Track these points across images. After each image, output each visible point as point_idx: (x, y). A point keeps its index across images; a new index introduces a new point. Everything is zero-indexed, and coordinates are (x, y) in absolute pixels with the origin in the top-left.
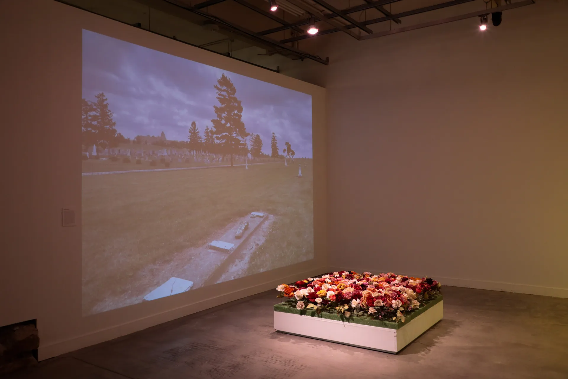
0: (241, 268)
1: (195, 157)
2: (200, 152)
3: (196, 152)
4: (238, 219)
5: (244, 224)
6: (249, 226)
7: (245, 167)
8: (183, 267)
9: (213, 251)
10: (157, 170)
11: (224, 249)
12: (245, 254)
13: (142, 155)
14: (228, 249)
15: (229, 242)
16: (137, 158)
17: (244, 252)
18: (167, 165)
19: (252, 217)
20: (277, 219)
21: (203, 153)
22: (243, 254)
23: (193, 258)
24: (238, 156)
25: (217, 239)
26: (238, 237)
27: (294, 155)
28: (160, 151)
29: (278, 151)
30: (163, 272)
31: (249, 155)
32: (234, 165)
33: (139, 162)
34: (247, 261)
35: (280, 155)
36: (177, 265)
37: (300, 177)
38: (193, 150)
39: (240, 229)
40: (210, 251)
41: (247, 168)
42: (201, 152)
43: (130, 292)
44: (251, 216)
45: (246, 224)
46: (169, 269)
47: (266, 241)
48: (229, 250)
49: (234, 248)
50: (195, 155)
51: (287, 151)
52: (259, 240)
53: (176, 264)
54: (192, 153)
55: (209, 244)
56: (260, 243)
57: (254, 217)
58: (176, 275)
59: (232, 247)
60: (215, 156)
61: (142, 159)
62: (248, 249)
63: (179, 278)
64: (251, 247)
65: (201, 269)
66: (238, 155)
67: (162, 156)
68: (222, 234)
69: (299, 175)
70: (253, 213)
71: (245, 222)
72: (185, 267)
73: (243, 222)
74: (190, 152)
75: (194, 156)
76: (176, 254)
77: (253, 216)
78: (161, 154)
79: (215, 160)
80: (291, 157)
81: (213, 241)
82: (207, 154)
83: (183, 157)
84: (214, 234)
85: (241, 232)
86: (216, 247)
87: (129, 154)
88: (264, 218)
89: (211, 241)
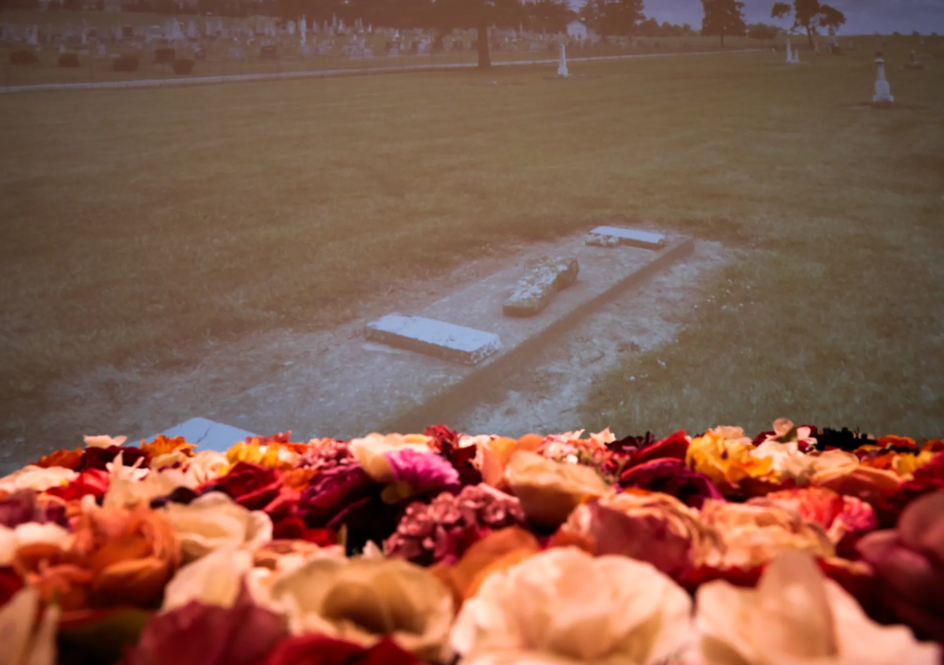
0: (540, 426)
1: (303, 41)
2: (326, 23)
3: (309, 26)
4: (520, 247)
5: (552, 266)
6: (579, 277)
7: (555, 67)
8: (244, 389)
9: (389, 350)
10: (144, 83)
11: (446, 348)
12: (561, 375)
13: (84, 40)
14: (468, 350)
15: (473, 325)
16: (62, 50)
17: (555, 368)
18: (184, 68)
19: (596, 244)
20: (743, 258)
21: (341, 27)
22: (550, 375)
23: (291, 366)
24: (514, 33)
25: (405, 311)
26: (515, 313)
27: (837, 26)
28: (155, 27)
29: (743, 10)
30: (157, 395)
31: (577, 30)
32: (493, 64)
33: (69, 61)
34: (573, 404)
35: (750, 27)
36: (217, 380)
37: (884, 105)
38: (296, 21)
39: (531, 282)
40: (369, 347)
41: (563, 70)
42: (330, 24)
43: (20, 440)
44: (590, 238)
45: (562, 268)
46: (180, 390)
47: (684, 338)
48: (469, 354)
49: (496, 347)
50: (303, 35)
51: (793, 12)
52: (642, 331)
53: (213, 376)
54: (291, 29)
55: (366, 322)
56: (648, 344)
57: (610, 246)
58: (212, 413)
59: (489, 346)
60: (397, 35)
61: (83, 53)
62: (575, 359)
63: (225, 422)
64: (596, 354)
65: (329, 405)
66: (517, 30)
67: (165, 42)
68: (432, 293)
69: (875, 99)
70: (603, 231)
71: (559, 258)
72: (252, 392)
73: (545, 259)
74: (282, 25)
75: (302, 38)
76: (211, 343)
77: (602, 241)
78: (159, 36)
79: (399, 47)
80: (824, 31)
81: (386, 314)
82: (361, 31)
83: (252, 42)
84: (392, 291)
85: (535, 294)
86: (401, 337)
87: (33, 40)
88: (667, 249)
89: (379, 316)
